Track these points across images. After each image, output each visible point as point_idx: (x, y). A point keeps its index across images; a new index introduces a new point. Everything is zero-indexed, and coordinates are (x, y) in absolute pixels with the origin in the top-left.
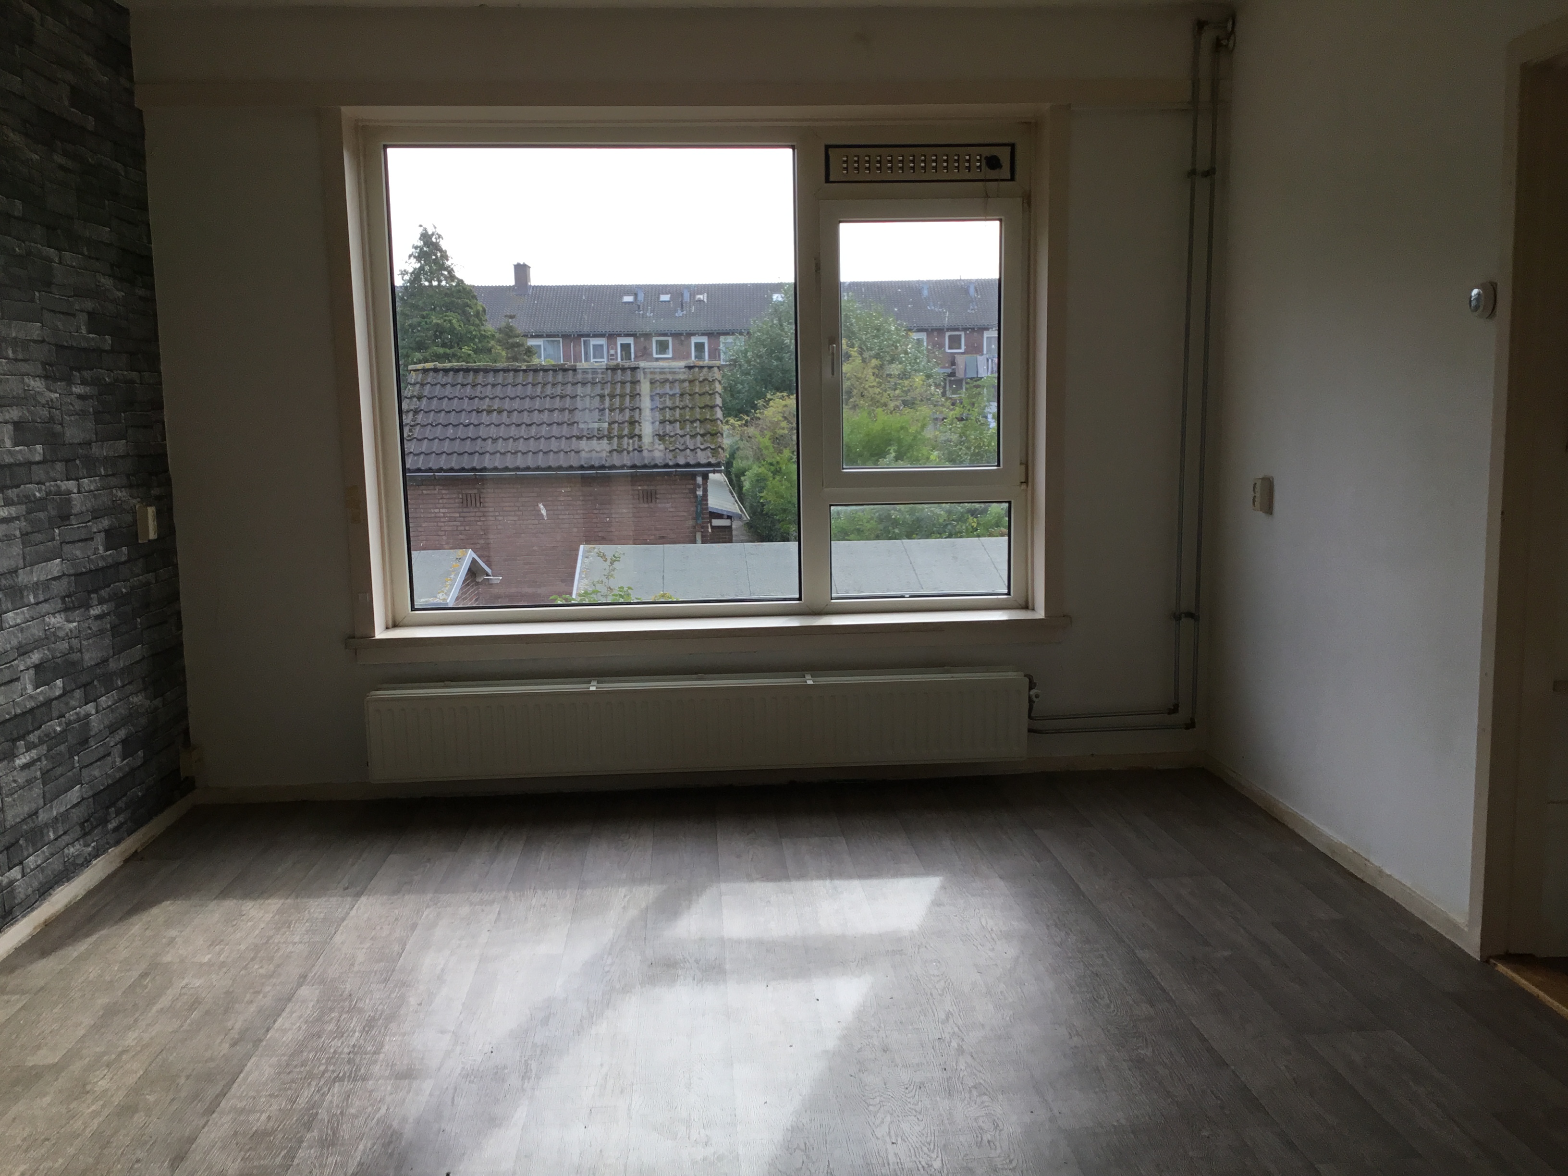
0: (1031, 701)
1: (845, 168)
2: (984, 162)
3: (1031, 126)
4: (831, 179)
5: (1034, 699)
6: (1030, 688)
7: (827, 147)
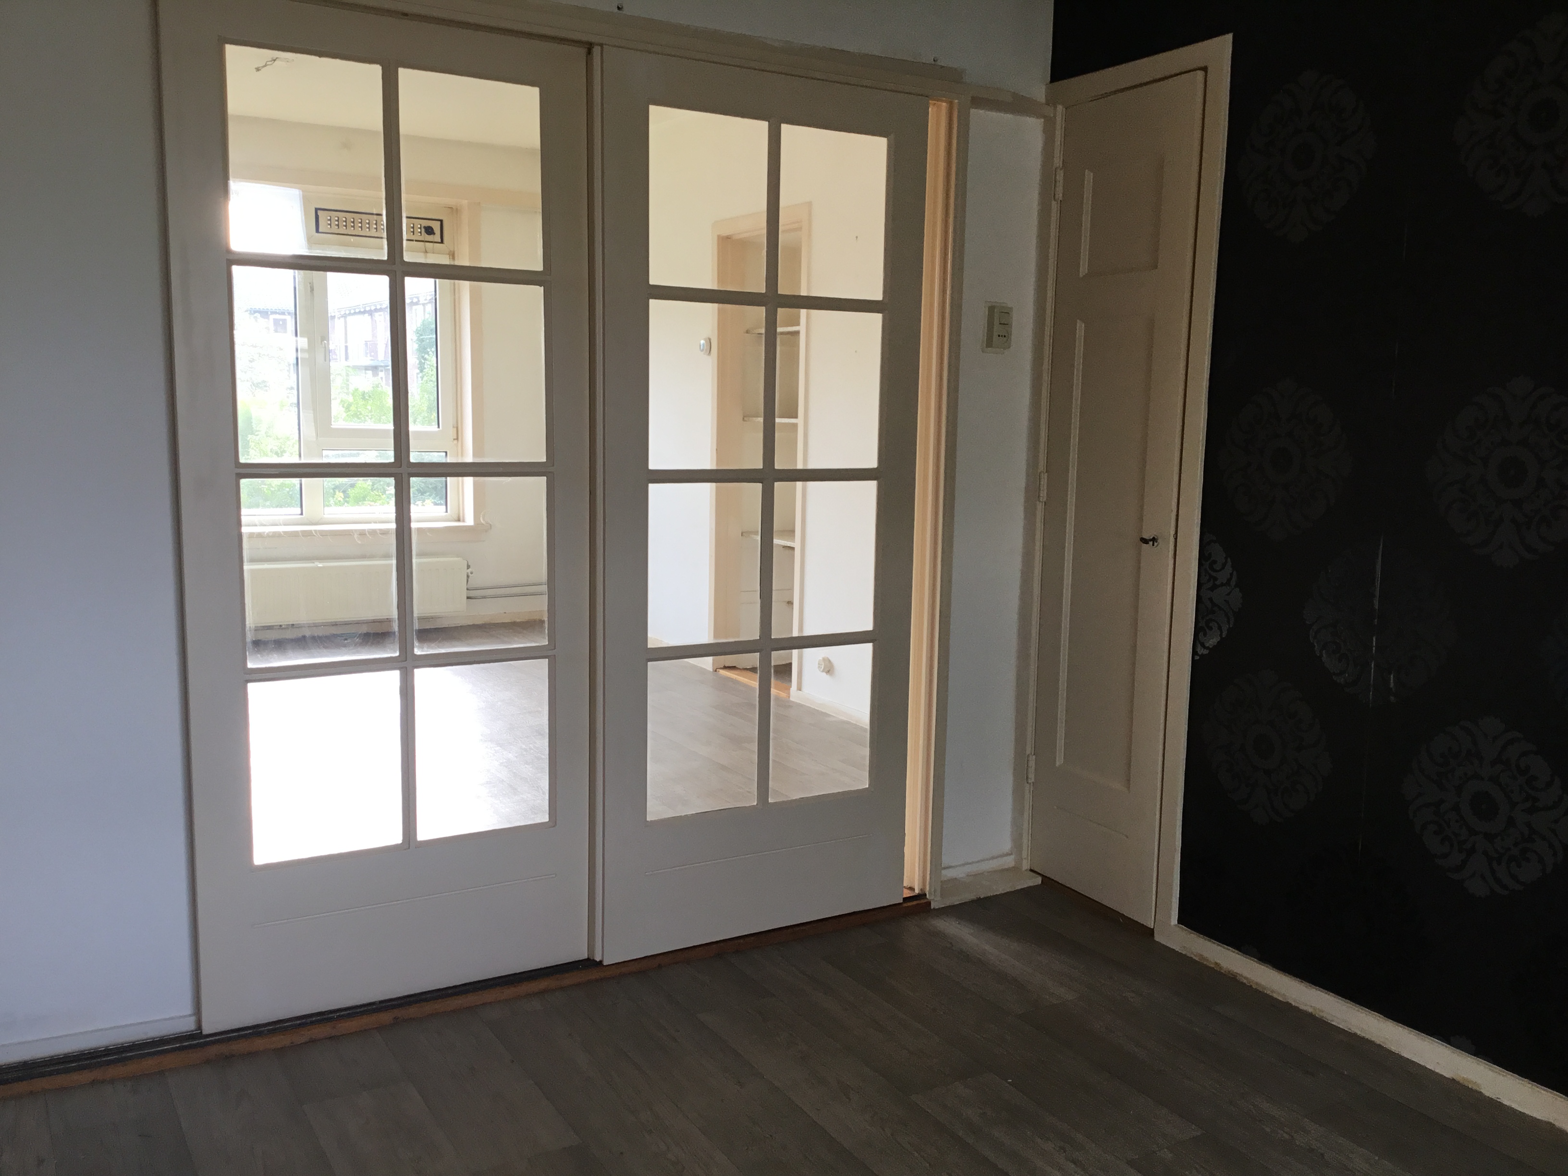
0: (468, 576)
1: (329, 224)
2: (423, 230)
3: (454, 211)
4: (320, 231)
5: (470, 575)
6: (468, 569)
7: (317, 210)
